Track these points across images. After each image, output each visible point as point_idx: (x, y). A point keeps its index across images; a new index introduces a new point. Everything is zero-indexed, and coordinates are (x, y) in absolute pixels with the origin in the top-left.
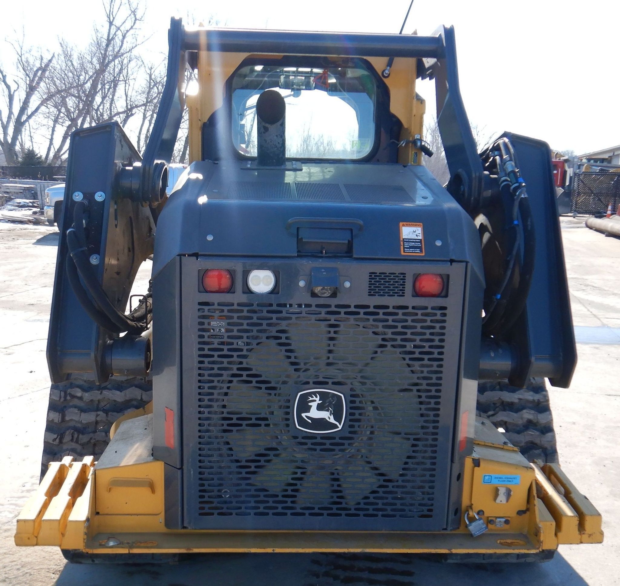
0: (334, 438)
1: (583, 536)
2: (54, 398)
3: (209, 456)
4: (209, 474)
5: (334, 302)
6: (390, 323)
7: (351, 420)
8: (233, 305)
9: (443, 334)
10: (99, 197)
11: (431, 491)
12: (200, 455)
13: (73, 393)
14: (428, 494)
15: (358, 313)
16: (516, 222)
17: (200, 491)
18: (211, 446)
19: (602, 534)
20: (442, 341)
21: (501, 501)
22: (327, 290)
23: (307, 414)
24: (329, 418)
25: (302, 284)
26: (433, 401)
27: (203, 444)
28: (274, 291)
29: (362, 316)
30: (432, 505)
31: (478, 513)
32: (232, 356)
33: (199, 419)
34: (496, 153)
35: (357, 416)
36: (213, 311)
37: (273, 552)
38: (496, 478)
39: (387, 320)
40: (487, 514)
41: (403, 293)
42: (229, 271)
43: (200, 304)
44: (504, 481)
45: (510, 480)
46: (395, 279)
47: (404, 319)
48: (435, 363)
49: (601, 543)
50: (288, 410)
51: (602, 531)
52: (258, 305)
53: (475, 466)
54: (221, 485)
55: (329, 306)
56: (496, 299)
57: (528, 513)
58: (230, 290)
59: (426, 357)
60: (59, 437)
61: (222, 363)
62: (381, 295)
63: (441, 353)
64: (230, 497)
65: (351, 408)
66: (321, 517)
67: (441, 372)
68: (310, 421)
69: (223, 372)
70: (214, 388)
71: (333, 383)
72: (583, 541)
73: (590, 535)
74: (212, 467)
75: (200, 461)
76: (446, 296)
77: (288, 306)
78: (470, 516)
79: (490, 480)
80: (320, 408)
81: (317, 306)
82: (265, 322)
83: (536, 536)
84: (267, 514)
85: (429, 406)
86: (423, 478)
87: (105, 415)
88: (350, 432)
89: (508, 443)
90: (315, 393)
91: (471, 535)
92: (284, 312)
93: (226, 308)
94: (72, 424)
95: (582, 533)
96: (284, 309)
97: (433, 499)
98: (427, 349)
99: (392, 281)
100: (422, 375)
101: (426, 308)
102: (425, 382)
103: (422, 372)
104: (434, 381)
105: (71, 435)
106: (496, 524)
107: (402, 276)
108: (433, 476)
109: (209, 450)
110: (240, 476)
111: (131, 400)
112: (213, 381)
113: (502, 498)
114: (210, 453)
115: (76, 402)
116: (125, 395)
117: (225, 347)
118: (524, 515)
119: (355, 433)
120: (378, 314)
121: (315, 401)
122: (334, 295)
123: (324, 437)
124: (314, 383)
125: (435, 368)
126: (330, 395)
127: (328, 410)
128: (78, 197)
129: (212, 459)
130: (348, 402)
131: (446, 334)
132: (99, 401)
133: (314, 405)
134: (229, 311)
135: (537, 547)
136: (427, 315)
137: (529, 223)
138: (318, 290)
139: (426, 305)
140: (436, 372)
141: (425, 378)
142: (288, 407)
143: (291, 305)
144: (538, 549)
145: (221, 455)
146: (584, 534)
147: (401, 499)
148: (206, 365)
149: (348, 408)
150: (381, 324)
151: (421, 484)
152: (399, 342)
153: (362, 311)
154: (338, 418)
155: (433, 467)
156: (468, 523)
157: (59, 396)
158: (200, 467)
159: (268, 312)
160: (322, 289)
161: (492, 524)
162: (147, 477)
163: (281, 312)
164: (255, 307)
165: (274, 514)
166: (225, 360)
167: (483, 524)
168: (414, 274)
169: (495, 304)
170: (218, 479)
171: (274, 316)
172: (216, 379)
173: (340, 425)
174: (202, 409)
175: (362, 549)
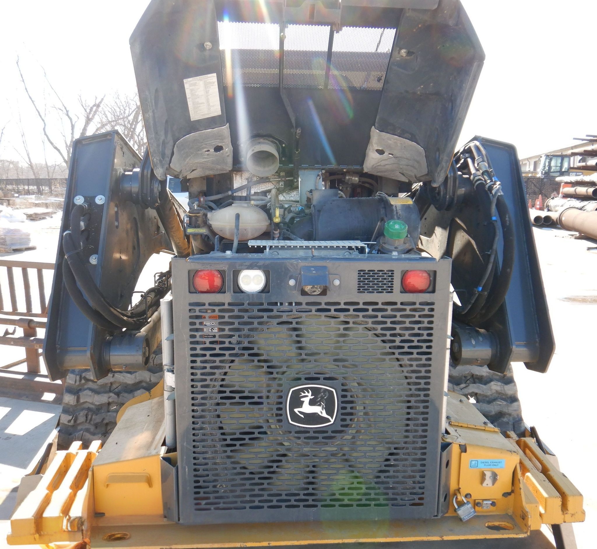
0: (326, 432)
1: (566, 515)
2: (70, 382)
3: (203, 453)
4: (204, 470)
5: (323, 300)
6: (380, 319)
7: (343, 414)
8: (223, 304)
9: (431, 329)
10: (100, 200)
11: (422, 480)
12: (194, 452)
13: (87, 377)
14: (419, 483)
15: (348, 310)
16: (494, 218)
17: (195, 487)
18: (205, 443)
19: (584, 513)
20: (430, 335)
21: (487, 485)
22: (317, 288)
23: (300, 409)
24: (321, 413)
25: (292, 282)
26: (422, 393)
27: (197, 442)
28: (265, 290)
29: (351, 312)
30: (423, 493)
31: (466, 496)
32: (224, 355)
33: (193, 417)
34: (467, 155)
35: (349, 410)
36: (205, 311)
37: (268, 545)
38: (482, 462)
39: (376, 316)
40: (473, 497)
41: (391, 289)
42: (220, 272)
43: (190, 304)
44: (490, 465)
45: (495, 464)
46: (384, 276)
47: (393, 315)
48: (424, 357)
49: (583, 521)
50: (281, 406)
51: (584, 511)
52: (249, 304)
53: (462, 452)
54: (215, 481)
55: (320, 304)
56: (478, 291)
57: (513, 494)
58: (221, 290)
59: (415, 351)
60: (74, 418)
61: (215, 362)
62: (370, 292)
63: (429, 347)
64: (225, 492)
65: (343, 402)
66: (315, 509)
67: (430, 365)
68: (302, 416)
69: (215, 371)
70: (207, 386)
71: (325, 379)
72: (566, 520)
73: (573, 515)
74: (206, 464)
75: (195, 458)
76: (433, 291)
77: (279, 304)
78: (458, 500)
79: (476, 465)
80: (312, 403)
81: (308, 304)
82: (256, 321)
83: (523, 519)
84: (262, 507)
85: (418, 398)
86: (414, 468)
87: (116, 396)
88: (342, 426)
89: (488, 423)
90: (307, 389)
91: (461, 520)
92: (275, 311)
93: (217, 308)
94: (86, 406)
95: (565, 513)
96: (274, 308)
97: (423, 488)
98: (415, 344)
99: (381, 278)
100: (412, 369)
101: (414, 304)
102: (414, 375)
103: (411, 366)
104: (423, 374)
105: (85, 417)
106: (483, 506)
107: (390, 273)
108: (424, 465)
109: (203, 447)
110: (235, 471)
111: (141, 382)
112: (205, 380)
113: (488, 481)
114: (204, 450)
115: (90, 385)
116: (135, 377)
117: (217, 347)
118: (509, 497)
119: (347, 426)
120: (367, 310)
121: (307, 396)
122: (324, 293)
123: (317, 431)
124: (306, 379)
125: (424, 362)
126: (322, 391)
127: (320, 405)
128: (79, 200)
129: (207, 456)
130: (340, 397)
131: (434, 329)
132: (111, 383)
133: (306, 400)
134: (220, 311)
135: (525, 531)
136: (415, 310)
137: (507, 219)
138: (308, 288)
139: (415, 301)
140: (424, 365)
141: (413, 372)
142: (281, 403)
143: (281, 304)
144: (526, 533)
145: (216, 452)
146: (566, 513)
147: (393, 488)
148: (198, 364)
149: (340, 403)
150: (370, 320)
151: (412, 474)
152: (388, 338)
153: (351, 308)
154: (330, 412)
155: (424, 457)
156: (456, 507)
157: (75, 380)
158: (195, 464)
159: (259, 310)
160: (312, 288)
161: (479, 507)
162: (145, 471)
163: (272, 310)
164: (246, 306)
165: (269, 507)
166: (218, 359)
167: (471, 508)
168: (402, 271)
169: (477, 295)
170: (213, 475)
171: (265, 314)
172: (208, 378)
173: (332, 419)
174: (195, 408)
175: (356, 539)
